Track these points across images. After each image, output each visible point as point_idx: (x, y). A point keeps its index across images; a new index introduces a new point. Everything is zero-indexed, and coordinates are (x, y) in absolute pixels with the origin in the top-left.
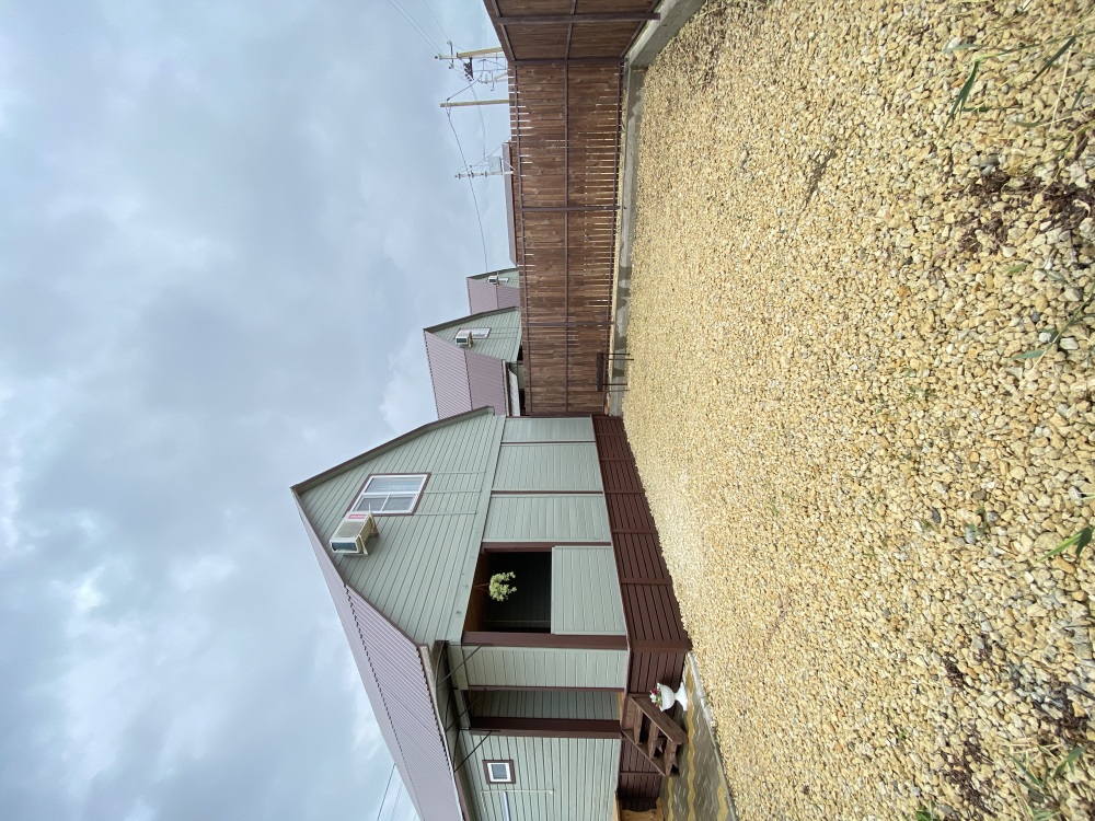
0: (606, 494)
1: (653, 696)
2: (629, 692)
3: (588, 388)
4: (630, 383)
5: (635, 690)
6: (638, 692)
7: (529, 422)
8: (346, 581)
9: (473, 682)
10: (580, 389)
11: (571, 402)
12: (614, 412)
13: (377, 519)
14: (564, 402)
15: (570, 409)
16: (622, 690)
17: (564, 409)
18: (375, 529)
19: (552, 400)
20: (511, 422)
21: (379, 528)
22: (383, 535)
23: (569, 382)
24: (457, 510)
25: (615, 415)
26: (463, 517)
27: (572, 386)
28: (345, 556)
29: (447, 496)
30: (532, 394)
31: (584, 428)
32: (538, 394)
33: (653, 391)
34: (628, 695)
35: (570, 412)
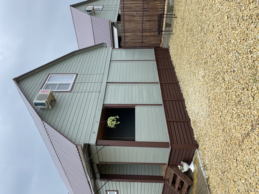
0: (160, 84)
1: (179, 167)
2: (169, 165)
3: (153, 34)
4: (174, 30)
5: (171, 164)
6: (172, 165)
7: (123, 51)
8: (43, 119)
9: (101, 160)
10: (148, 34)
11: (144, 41)
12: (165, 46)
13: (54, 93)
14: (140, 41)
15: (143, 44)
16: (166, 164)
17: (140, 44)
18: (54, 97)
19: (135, 40)
20: (115, 51)
21: (56, 97)
22: (58, 100)
23: (143, 31)
24: (91, 90)
25: (166, 48)
26: (94, 94)
27: (145, 32)
28: (41, 109)
29: (86, 84)
30: (125, 36)
31: (150, 54)
32: (128, 36)
33: (187, 31)
34: (168, 166)
35: (143, 46)
